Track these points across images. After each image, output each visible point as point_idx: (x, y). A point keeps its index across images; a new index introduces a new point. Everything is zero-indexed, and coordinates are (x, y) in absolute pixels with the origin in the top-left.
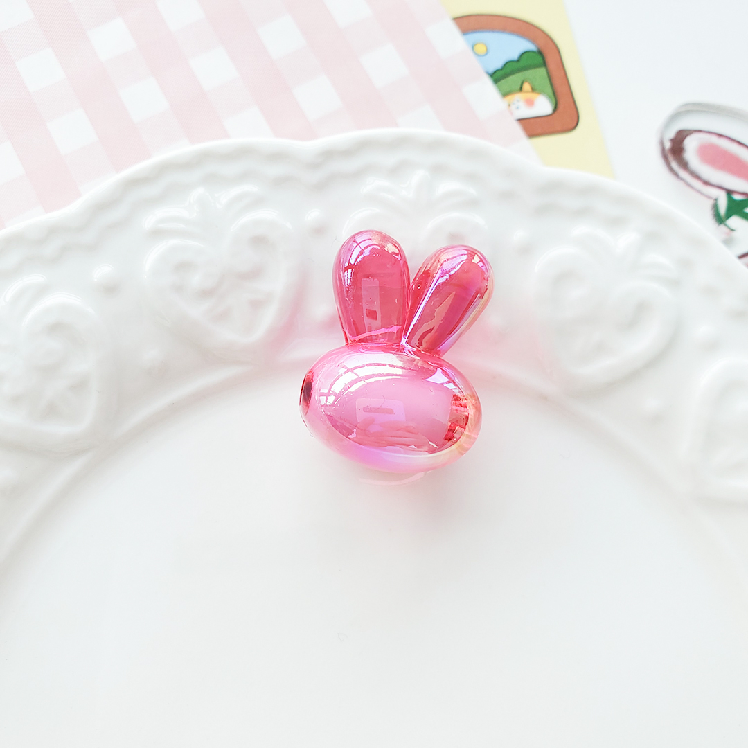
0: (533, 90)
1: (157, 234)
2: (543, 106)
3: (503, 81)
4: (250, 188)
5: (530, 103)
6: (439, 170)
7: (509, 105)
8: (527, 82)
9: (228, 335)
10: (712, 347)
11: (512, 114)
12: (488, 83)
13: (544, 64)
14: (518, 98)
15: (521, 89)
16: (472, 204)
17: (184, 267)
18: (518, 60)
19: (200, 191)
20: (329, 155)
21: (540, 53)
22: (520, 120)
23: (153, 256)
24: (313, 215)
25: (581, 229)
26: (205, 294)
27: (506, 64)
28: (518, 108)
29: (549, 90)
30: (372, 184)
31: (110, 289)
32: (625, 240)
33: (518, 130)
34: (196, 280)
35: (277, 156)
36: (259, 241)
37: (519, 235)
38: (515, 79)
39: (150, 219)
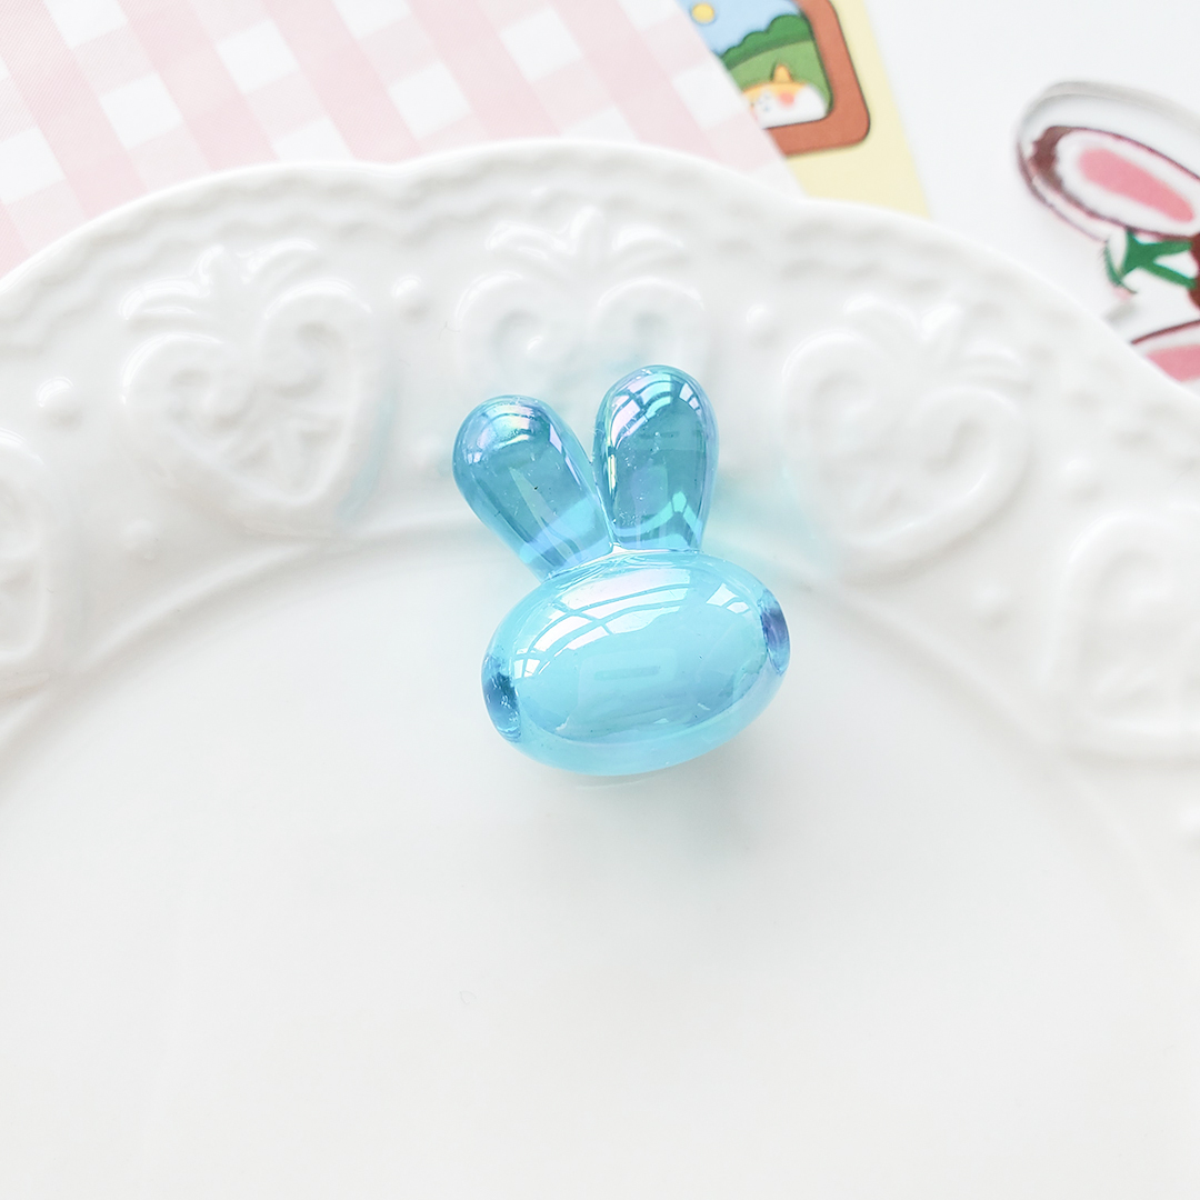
0: (793, 78)
1: (143, 325)
2: (809, 104)
3: (741, 67)
4: (301, 244)
5: (787, 99)
6: (618, 207)
7: (752, 105)
8: (782, 65)
9: (264, 492)
10: (1089, 495)
11: (756, 118)
12: (716, 69)
13: (811, 34)
14: (767, 94)
15: (772, 77)
16: (676, 262)
17: (187, 379)
18: (767, 31)
19: (215, 252)
20: (430, 186)
21: (804, 17)
22: (771, 129)
23: (135, 362)
24: (406, 286)
25: (862, 301)
26: (226, 423)
27: (745, 38)
28: (767, 109)
29: (820, 78)
30: (504, 232)
31: (67, 419)
32: (938, 317)
33: (767, 145)
34: (209, 400)
35: (344, 190)
36: (314, 333)
37: (756, 314)
38: (762, 61)
39: (131, 302)
